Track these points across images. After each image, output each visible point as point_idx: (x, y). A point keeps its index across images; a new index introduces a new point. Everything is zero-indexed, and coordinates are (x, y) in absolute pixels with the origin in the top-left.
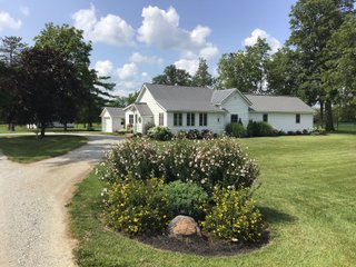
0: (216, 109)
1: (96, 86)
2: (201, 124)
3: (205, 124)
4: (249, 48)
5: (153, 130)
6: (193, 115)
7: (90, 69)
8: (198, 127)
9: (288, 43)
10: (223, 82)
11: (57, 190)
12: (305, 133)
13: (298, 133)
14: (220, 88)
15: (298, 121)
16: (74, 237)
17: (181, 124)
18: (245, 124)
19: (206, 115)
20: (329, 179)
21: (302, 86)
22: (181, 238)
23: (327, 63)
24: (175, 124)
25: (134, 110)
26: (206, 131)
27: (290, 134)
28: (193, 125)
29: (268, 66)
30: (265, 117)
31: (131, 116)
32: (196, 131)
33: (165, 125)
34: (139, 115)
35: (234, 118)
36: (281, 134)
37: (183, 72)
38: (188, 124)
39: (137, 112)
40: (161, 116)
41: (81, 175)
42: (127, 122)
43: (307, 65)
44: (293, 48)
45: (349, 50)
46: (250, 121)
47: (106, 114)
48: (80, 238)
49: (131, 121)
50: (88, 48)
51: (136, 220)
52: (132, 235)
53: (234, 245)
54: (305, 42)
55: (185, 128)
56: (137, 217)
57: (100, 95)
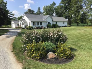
0: (44, 21)
1: (9, 15)
2: (40, 25)
3: (42, 25)
4: (51, 4)
5: (28, 27)
6: (38, 22)
7: (7, 9)
8: (40, 26)
9: (60, 3)
10: (45, 14)
11: (6, 46)
12: (66, 26)
13: (64, 27)
14: (44, 15)
15: (64, 23)
16: (20, 63)
17: (35, 25)
18: (52, 24)
19: (42, 22)
20: (78, 38)
21: (64, 15)
22: (51, 59)
23: (70, 9)
24: (34, 25)
25: (21, 21)
26: (42, 27)
27: (62, 27)
28: (38, 25)
29: (56, 9)
30: (56, 22)
31: (20, 23)
32: (39, 27)
33: (31, 25)
34: (23, 23)
35: (49, 23)
36: (60, 27)
37: (33, 11)
38: (37, 25)
39: (23, 22)
40: (30, 23)
41: (12, 41)
42: (19, 25)
43: (65, 9)
44: (62, 5)
45: (76, 5)
46: (53, 24)
47: (13, 22)
48: (22, 63)
49: (21, 24)
50: (6, 4)
51: (38, 55)
52: (37, 60)
53: (66, 60)
54: (65, 3)
55: (36, 26)
56: (38, 54)
57: (10, 17)
